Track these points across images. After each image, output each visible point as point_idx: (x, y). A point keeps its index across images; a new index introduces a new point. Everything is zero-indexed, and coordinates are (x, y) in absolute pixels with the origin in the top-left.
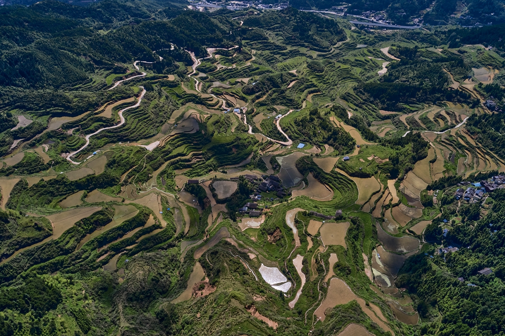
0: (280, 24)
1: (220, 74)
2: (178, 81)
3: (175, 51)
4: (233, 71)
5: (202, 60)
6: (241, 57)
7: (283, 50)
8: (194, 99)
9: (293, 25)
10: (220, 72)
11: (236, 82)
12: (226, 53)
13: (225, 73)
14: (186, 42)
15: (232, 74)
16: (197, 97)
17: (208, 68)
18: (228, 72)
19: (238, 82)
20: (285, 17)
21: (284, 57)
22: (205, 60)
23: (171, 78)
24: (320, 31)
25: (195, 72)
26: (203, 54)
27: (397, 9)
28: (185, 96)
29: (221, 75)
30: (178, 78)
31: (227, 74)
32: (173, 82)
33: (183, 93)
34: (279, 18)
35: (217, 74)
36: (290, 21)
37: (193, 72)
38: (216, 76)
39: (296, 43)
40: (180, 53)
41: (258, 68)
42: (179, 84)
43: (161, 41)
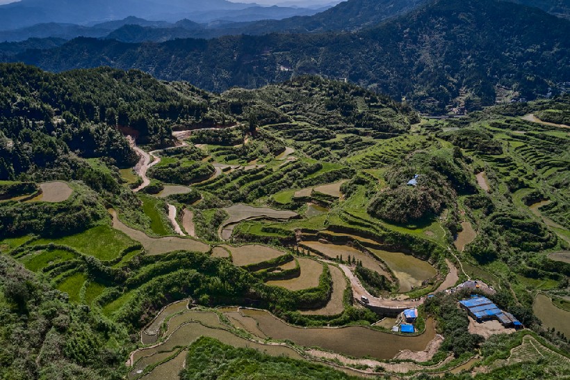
0: (291, 103)
1: (228, 186)
2: (93, 205)
3: (69, 127)
4: (261, 177)
5: (160, 154)
6: (263, 146)
7: (329, 139)
8: (195, 281)
9: (322, 100)
10: (228, 181)
11: (295, 200)
12: (223, 138)
13: (241, 184)
14: (103, 109)
15: (263, 184)
16: (212, 268)
17: (190, 169)
18: (249, 180)
19: (304, 200)
20: (299, 91)
21: (340, 151)
22: (169, 154)
23: (55, 192)
24: (375, 106)
25: (147, 182)
26: (162, 138)
27: (423, 98)
28: (144, 270)
29: (234, 188)
30: (87, 193)
31: (251, 184)
32: (65, 208)
33: (129, 258)
34: (286, 94)
35: (221, 185)
36: (311, 95)
37: (140, 182)
38: (219, 190)
39: (341, 128)
40: (87, 131)
41: (319, 168)
42: (96, 217)
43: (14, 100)
